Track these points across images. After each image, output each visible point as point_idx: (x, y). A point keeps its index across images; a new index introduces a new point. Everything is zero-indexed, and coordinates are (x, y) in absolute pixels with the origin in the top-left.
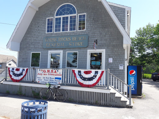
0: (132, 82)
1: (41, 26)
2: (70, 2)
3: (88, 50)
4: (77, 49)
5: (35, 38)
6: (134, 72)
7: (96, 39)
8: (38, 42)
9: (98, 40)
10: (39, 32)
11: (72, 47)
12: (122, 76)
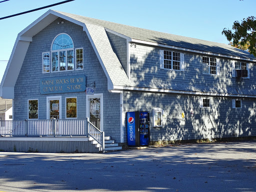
0: (131, 132)
1: (37, 64)
2: (66, 31)
3: (87, 95)
4: (76, 93)
5: (31, 80)
6: (133, 120)
7: (94, 80)
8: (34, 85)
9: (96, 82)
10: (34, 71)
11: (70, 92)
12: (118, 125)
